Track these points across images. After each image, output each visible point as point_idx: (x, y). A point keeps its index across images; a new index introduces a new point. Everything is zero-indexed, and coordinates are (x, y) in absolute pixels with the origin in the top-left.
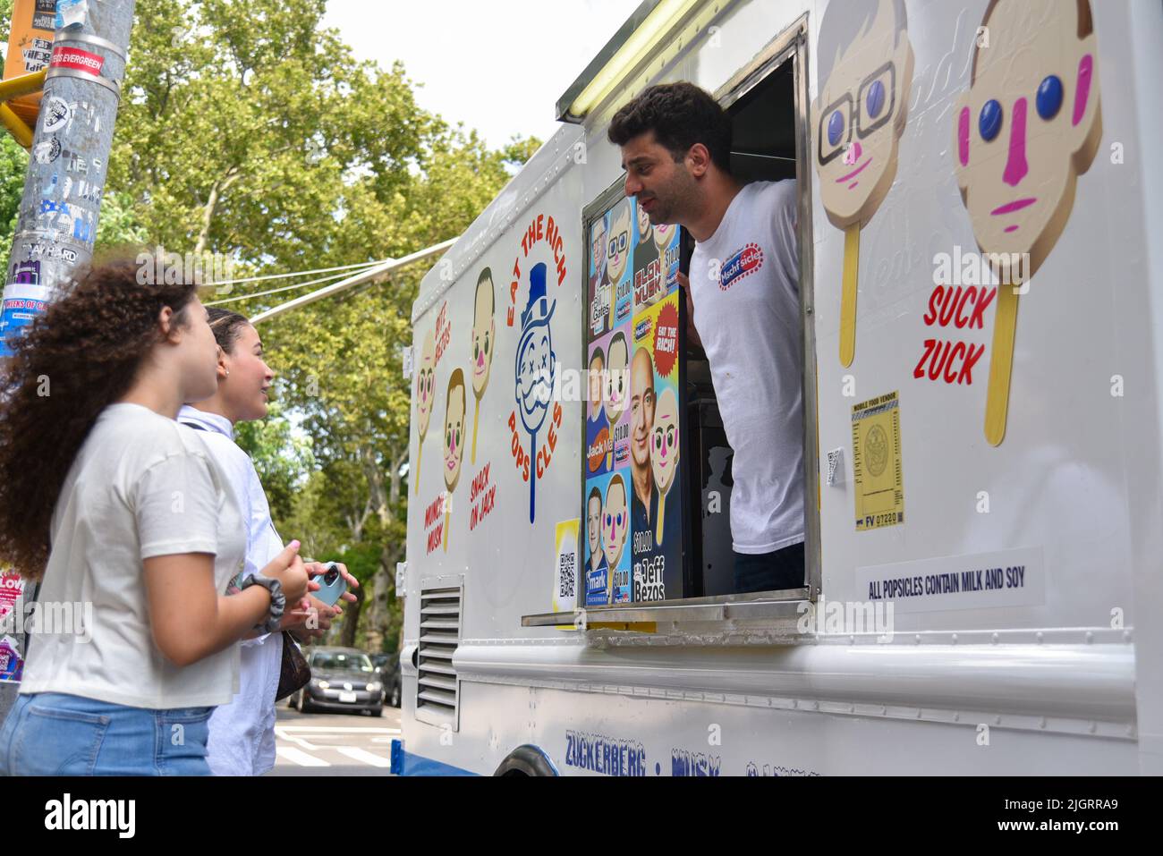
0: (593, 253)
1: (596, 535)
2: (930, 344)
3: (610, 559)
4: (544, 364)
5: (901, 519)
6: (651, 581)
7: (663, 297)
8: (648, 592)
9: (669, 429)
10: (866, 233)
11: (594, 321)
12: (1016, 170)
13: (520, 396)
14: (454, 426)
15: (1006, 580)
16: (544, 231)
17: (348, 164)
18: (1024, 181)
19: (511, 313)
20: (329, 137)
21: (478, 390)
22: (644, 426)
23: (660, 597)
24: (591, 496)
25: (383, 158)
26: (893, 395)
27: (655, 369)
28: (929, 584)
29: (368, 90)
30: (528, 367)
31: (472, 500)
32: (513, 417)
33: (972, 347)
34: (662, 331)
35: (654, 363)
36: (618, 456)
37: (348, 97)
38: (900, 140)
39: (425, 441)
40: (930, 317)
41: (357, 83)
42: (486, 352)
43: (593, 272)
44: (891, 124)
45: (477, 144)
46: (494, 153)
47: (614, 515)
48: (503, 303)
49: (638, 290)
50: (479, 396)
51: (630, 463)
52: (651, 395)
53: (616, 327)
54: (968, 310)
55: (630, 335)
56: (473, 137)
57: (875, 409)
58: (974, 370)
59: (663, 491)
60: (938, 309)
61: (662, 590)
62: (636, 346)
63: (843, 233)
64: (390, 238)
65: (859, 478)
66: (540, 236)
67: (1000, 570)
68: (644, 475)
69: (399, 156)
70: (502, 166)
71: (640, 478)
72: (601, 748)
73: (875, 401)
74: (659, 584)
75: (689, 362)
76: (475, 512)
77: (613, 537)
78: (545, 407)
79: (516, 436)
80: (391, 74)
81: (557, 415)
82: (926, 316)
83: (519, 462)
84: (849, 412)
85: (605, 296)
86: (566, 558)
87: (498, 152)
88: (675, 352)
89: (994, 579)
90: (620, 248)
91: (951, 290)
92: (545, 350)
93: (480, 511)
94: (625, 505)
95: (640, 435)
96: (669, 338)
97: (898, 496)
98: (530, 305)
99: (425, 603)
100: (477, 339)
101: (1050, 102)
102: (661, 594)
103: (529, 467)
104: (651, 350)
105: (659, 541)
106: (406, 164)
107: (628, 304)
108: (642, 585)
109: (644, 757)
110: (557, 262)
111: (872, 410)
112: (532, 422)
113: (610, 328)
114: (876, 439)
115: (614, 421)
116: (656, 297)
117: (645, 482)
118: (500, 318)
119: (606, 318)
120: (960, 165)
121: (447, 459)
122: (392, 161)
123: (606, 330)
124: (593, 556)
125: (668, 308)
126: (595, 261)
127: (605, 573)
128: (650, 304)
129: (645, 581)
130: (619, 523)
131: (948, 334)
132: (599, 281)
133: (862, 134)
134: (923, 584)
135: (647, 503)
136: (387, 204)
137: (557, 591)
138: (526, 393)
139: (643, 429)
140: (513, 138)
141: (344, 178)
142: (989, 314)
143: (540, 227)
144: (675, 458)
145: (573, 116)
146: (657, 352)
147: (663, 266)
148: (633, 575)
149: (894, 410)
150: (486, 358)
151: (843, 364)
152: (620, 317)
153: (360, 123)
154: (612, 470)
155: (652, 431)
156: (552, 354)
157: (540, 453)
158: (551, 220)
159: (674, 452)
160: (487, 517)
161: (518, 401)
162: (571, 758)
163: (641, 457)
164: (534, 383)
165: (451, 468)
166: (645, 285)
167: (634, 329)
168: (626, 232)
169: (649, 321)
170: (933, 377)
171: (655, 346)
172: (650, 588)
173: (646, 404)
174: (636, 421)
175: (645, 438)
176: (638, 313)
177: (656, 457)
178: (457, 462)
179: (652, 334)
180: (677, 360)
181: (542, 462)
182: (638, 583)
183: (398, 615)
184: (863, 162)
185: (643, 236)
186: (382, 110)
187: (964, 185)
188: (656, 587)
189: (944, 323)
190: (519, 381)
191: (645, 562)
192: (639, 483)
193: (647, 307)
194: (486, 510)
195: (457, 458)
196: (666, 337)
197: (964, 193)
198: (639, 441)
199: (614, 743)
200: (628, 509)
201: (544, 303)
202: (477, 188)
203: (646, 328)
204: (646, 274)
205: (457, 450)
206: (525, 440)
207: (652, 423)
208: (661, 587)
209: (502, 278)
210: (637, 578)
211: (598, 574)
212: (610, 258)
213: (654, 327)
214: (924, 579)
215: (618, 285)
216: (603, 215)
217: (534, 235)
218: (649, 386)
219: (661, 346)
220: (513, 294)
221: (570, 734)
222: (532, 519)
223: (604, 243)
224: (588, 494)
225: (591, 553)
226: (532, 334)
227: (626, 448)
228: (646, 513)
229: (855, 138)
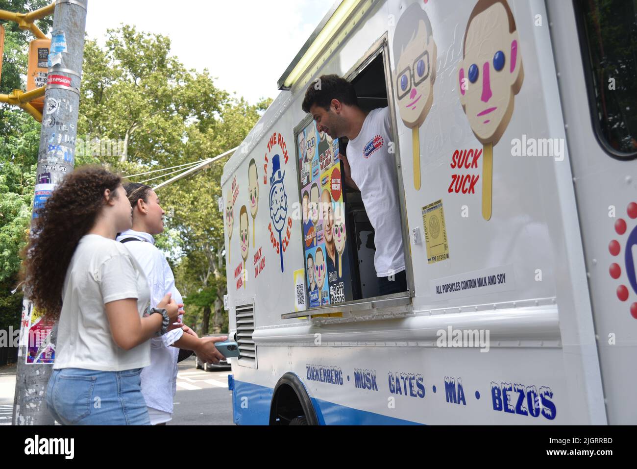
0: (300, 148)
1: (312, 275)
2: (454, 177)
3: (319, 286)
4: (282, 200)
5: (448, 257)
6: (338, 294)
7: (333, 165)
8: (337, 299)
9: (340, 225)
10: (422, 129)
11: (303, 179)
12: (487, 95)
13: (272, 215)
14: (244, 232)
15: (497, 280)
16: (277, 140)
17: (187, 117)
18: (490, 100)
19: (265, 178)
20: (177, 105)
21: (253, 214)
22: (329, 224)
23: (343, 301)
24: (308, 258)
25: (202, 113)
26: (440, 201)
27: (332, 198)
28: (463, 285)
29: (193, 83)
30: (275, 202)
31: (255, 264)
33: (474, 176)
34: (334, 181)
35: (331, 196)
36: (318, 239)
37: (184, 86)
38: (434, 86)
39: (232, 239)
40: (453, 164)
41: (187, 79)
42: (256, 197)
43: (300, 157)
44: (429, 79)
45: (244, 103)
46: (252, 106)
47: (319, 265)
48: (261, 174)
49: (321, 163)
50: (254, 217)
51: (324, 242)
53: (313, 180)
54: (470, 160)
55: (320, 184)
56: (242, 100)
57: (432, 208)
58: (475, 187)
59: (340, 253)
60: (457, 161)
62: (323, 188)
63: (411, 130)
64: (209, 149)
65: (428, 240)
66: (275, 143)
67: (494, 276)
68: (331, 247)
69: (210, 111)
70: (256, 112)
71: (329, 248)
72: (322, 371)
73: (432, 205)
74: (342, 295)
75: (347, 194)
76: (256, 269)
77: (319, 276)
78: (284, 219)
79: (272, 234)
80: (203, 75)
81: (290, 222)
82: (451, 164)
83: (275, 245)
84: (421, 210)
85: (307, 167)
86: (299, 287)
87: (254, 106)
88: (340, 192)
89: (492, 280)
90: (312, 145)
91: (462, 152)
92: (282, 194)
93: (259, 269)
94: (323, 260)
95: (328, 229)
97: (446, 247)
98: (273, 174)
99: (238, 312)
100: (251, 191)
101: (499, 63)
102: (343, 299)
103: (279, 247)
104: (329, 190)
105: (340, 275)
106: (213, 115)
107: (318, 170)
108: (334, 296)
109: (341, 373)
110: (284, 153)
111: (431, 209)
112: (279, 227)
113: (310, 181)
114: (434, 222)
115: (315, 223)
116: (330, 166)
117: (332, 249)
118: (261, 181)
119: (308, 177)
120: (461, 95)
121: (242, 247)
122: (206, 114)
123: (309, 183)
125: (335, 170)
126: (301, 152)
127: (317, 292)
128: (327, 169)
129: (335, 294)
130: (322, 269)
131: (462, 172)
132: (304, 160)
133: (416, 85)
134: (460, 285)
135: (333, 259)
136: (206, 133)
137: (296, 302)
138: (275, 214)
139: (329, 226)
140: (260, 99)
141: (185, 123)
142: (480, 161)
143: (275, 138)
144: (345, 238)
145: (285, 87)
146: (332, 191)
147: (332, 151)
148: (330, 292)
149: (440, 208)
150: (256, 199)
151: (416, 189)
152: (314, 176)
153: (190, 98)
154: (317, 245)
155: (333, 227)
156: (285, 195)
157: (284, 240)
158: (280, 135)
159: (344, 235)
160: (262, 271)
161: (272, 218)
162: (309, 377)
163: (329, 238)
164: (278, 209)
165: (244, 250)
166: (324, 161)
167: (321, 181)
168: (314, 137)
169: (327, 177)
170: (457, 191)
171: (331, 188)
172: (338, 297)
173: (329, 214)
174: (325, 222)
175: (330, 230)
176: (322, 174)
177: (336, 238)
178: (247, 247)
179: (330, 183)
180: (342, 193)
181: (285, 244)
182: (332, 295)
183: (227, 318)
184: (418, 97)
185: (322, 139)
186: (199, 91)
187: (463, 104)
188: (340, 296)
189: (460, 167)
190: (271, 209)
191: (335, 286)
192: (329, 251)
193: (326, 171)
194: (262, 268)
195: (246, 246)
196: (336, 183)
197: (464, 108)
198: (327, 231)
199: (328, 368)
200: (325, 262)
201: (279, 173)
202: (246, 123)
203: (327, 180)
204: (324, 156)
205: (246, 242)
206: (276, 235)
208: (343, 296)
209: (260, 162)
210: (331, 293)
211: (314, 293)
212: (307, 150)
213: (330, 179)
214: (460, 283)
215: (312, 162)
216: (303, 130)
217: (272, 142)
219: (334, 188)
220: (265, 170)
221: (308, 366)
222: (283, 271)
223: (304, 143)
224: (307, 257)
225: (310, 284)
226: (276, 187)
227: (322, 235)
228: (333, 263)
229: (413, 87)
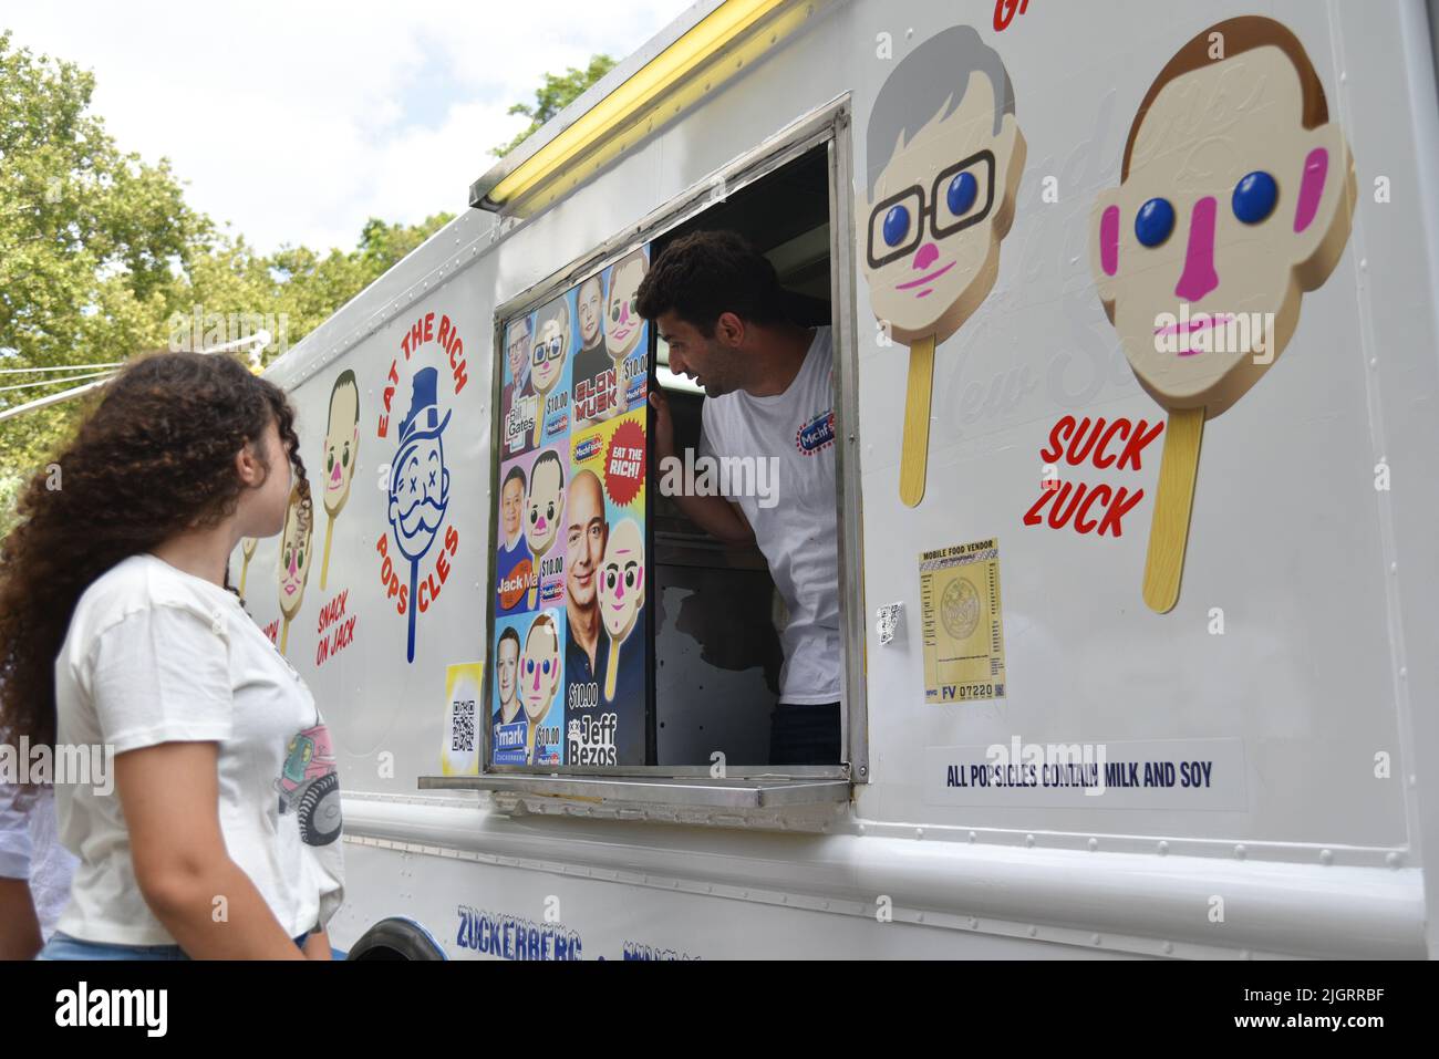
0: (508, 359)
1: (510, 682)
3: (532, 712)
4: (433, 481)
5: (1000, 693)
6: (596, 742)
7: (620, 412)
8: (590, 754)
9: (628, 566)
11: (509, 437)
13: (395, 516)
14: (295, 546)
15: (1180, 777)
16: (435, 331)
19: (383, 420)
21: (332, 507)
22: (589, 562)
23: (609, 761)
24: (502, 638)
26: (989, 544)
27: (606, 497)
30: (408, 485)
31: (320, 631)
32: (384, 539)
34: (619, 452)
35: (605, 489)
36: (546, 593)
38: (1003, 242)
39: (253, 560)
40: (1052, 452)
42: (345, 463)
43: (508, 379)
44: (988, 221)
47: (539, 660)
48: (372, 411)
49: (581, 404)
50: (333, 514)
51: (565, 602)
52: (601, 527)
53: (543, 444)
55: (568, 456)
59: (617, 638)
60: (1065, 444)
61: (613, 754)
62: (576, 468)
63: (909, 348)
65: (931, 640)
66: (429, 338)
67: (1170, 764)
68: (587, 618)
71: (581, 622)
74: (607, 746)
76: (324, 646)
77: (536, 687)
79: (387, 562)
81: (452, 540)
83: (392, 591)
84: (917, 559)
85: (527, 409)
86: (463, 706)
88: (639, 482)
90: (552, 355)
92: (435, 465)
93: (331, 643)
94: (556, 650)
95: (582, 571)
96: (631, 461)
97: (997, 665)
98: (411, 415)
100: (332, 449)
102: (611, 758)
103: (408, 599)
104: (601, 474)
105: (609, 695)
107: (564, 419)
108: (581, 745)
110: (455, 366)
111: (951, 560)
112: (413, 547)
113: (535, 445)
115: (540, 553)
116: (610, 411)
117: (588, 625)
118: (369, 424)
119: (529, 435)
120: (1102, 275)
121: (284, 582)
123: (529, 447)
124: (505, 706)
125: (628, 426)
126: (512, 369)
127: (524, 728)
128: (600, 421)
129: (586, 742)
130: (546, 671)
132: (519, 391)
133: (941, 235)
135: (591, 650)
137: (448, 743)
138: (403, 514)
139: (587, 564)
143: (429, 327)
144: (638, 602)
145: (491, 202)
146: (608, 476)
147: (620, 376)
148: (566, 732)
149: (989, 561)
150: (345, 472)
151: (905, 502)
152: (550, 433)
154: (537, 608)
155: (602, 568)
156: (445, 471)
157: (425, 583)
158: (445, 320)
159: (635, 595)
160: (341, 652)
161: (393, 522)
162: (465, 940)
163: (583, 596)
164: (417, 502)
165: (290, 593)
166: (591, 399)
167: (573, 448)
168: (561, 336)
169: (597, 440)
171: (607, 468)
172: (593, 750)
173: (592, 535)
174: (575, 554)
175: (589, 575)
176: (578, 431)
177: (607, 598)
178: (299, 587)
179: (603, 455)
180: (643, 487)
181: (427, 594)
182: (575, 743)
184: (943, 266)
185: (589, 342)
187: (1108, 298)
188: (602, 750)
190: (393, 500)
191: (586, 720)
192: (579, 628)
193: (594, 424)
194: (341, 643)
195: (299, 582)
196: (626, 458)
197: (1110, 308)
198: (579, 577)
199: (532, 927)
200: (561, 656)
201: (433, 415)
203: (593, 448)
204: (592, 386)
205: (300, 573)
207: (602, 558)
208: (611, 750)
209: (371, 382)
210: (571, 737)
211: (513, 728)
212: (535, 365)
213: (606, 447)
215: (548, 396)
216: (525, 315)
217: (420, 334)
218: (598, 515)
219: (617, 468)
220: (387, 402)
221: (464, 911)
222: (411, 657)
223: (526, 349)
224: (499, 632)
225: (502, 703)
226: (415, 447)
227: (559, 585)
228: (588, 661)
229: (928, 238)
